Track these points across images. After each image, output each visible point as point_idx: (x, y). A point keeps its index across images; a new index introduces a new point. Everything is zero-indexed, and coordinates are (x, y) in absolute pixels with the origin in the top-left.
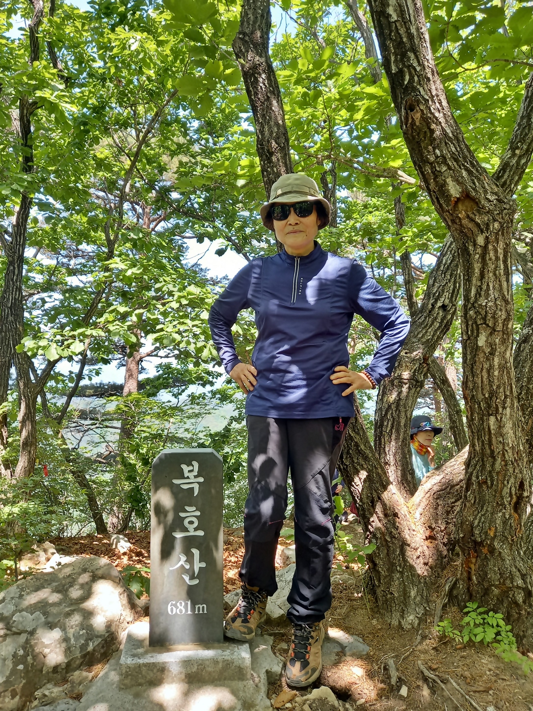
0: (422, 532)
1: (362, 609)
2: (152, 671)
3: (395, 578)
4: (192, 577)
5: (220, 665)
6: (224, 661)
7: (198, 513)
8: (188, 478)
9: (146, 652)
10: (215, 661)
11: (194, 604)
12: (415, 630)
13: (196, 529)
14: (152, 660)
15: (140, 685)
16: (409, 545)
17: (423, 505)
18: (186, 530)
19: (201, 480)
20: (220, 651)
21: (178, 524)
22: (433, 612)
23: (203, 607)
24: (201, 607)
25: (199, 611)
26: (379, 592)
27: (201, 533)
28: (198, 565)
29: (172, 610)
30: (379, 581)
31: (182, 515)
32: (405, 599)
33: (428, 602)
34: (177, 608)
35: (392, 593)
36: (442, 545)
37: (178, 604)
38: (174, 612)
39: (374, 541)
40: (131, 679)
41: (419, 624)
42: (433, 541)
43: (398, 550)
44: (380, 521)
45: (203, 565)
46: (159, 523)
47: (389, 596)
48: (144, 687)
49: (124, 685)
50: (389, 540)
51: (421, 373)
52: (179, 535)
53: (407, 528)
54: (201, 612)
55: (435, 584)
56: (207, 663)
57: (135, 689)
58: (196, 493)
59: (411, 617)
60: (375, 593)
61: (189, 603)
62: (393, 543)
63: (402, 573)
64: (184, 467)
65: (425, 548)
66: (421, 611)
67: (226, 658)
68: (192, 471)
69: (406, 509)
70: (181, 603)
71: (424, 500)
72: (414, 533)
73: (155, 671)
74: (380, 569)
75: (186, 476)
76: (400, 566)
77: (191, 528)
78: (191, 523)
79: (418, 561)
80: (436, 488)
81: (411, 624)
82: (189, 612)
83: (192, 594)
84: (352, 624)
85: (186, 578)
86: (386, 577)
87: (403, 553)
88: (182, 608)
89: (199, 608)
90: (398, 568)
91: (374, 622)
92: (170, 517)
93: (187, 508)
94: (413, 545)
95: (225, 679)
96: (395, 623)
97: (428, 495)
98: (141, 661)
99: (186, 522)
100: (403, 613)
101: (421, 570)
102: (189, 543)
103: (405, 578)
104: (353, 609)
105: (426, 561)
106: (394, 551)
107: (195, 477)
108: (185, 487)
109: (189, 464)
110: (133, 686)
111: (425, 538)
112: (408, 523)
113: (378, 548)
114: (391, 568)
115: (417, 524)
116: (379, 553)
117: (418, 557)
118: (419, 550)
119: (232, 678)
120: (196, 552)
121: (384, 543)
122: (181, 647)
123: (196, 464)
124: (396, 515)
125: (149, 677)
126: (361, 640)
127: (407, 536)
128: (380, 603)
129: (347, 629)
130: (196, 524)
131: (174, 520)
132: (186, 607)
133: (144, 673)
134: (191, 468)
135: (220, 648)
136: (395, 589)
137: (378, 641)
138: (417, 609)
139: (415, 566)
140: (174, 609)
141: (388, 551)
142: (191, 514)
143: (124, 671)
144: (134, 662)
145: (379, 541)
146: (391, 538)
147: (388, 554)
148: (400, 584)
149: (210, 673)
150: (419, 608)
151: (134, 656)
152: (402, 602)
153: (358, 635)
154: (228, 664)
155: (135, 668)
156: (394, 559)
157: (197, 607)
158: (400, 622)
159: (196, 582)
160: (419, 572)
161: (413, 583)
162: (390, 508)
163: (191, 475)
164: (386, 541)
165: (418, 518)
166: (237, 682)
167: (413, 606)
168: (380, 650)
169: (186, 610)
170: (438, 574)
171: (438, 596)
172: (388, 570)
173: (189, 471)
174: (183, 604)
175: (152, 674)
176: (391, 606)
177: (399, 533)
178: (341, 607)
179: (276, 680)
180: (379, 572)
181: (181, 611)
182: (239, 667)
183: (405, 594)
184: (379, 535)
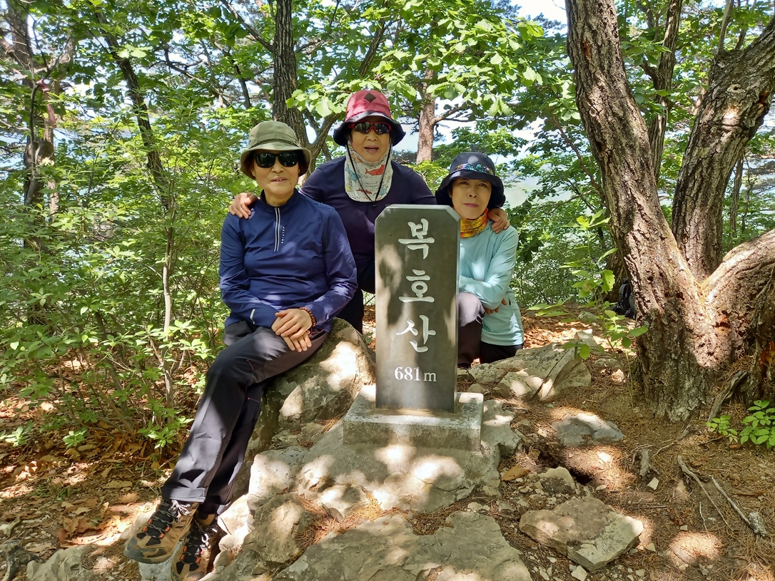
0: (712, 317)
1: (625, 395)
2: (376, 430)
3: (667, 366)
4: (420, 344)
5: (447, 433)
6: (451, 429)
7: (428, 278)
8: (416, 238)
9: (372, 413)
10: (441, 429)
11: (422, 371)
12: (682, 423)
13: (425, 295)
14: (376, 421)
15: (364, 442)
16: (691, 331)
17: (719, 286)
18: (414, 295)
19: (431, 241)
20: (448, 420)
21: (406, 288)
22: (710, 407)
23: (432, 376)
24: (430, 375)
25: (428, 378)
26: (646, 380)
27: (430, 300)
28: (427, 333)
29: (399, 375)
30: (648, 368)
31: (410, 278)
32: (676, 390)
33: (705, 395)
34: (404, 373)
35: (660, 382)
36: (736, 334)
37: (406, 370)
38: (401, 378)
39: (647, 323)
40: (355, 436)
41: (689, 418)
42: (725, 329)
43: (676, 336)
44: (658, 301)
45: (433, 333)
46: (385, 285)
47: (657, 385)
48: (368, 445)
49: (349, 440)
50: (666, 323)
51: (754, 116)
52: (406, 300)
53: (692, 312)
54: (430, 380)
55: (718, 377)
56: (433, 429)
57: (358, 445)
58: (425, 255)
59: (681, 410)
60: (642, 381)
61: (417, 370)
62: (670, 327)
63: (677, 361)
64: (411, 225)
65: (713, 336)
66: (694, 404)
67: (453, 427)
68: (421, 230)
69: (696, 289)
70: (408, 370)
71: (722, 280)
72: (701, 318)
73: (379, 430)
74: (650, 355)
75: (414, 236)
76: (676, 354)
77: (420, 293)
78: (420, 288)
79: (701, 350)
80: (741, 266)
81: (680, 417)
82: (417, 379)
83: (422, 362)
84: (609, 410)
85: (415, 345)
86: (656, 364)
87: (682, 339)
88: (410, 374)
89: (428, 376)
90: (673, 356)
91: (636, 410)
92: (397, 280)
93: (415, 272)
94: (697, 331)
95: (451, 447)
96: (661, 413)
97: (729, 274)
98: (365, 420)
99: (414, 287)
100: (672, 405)
101: (703, 359)
102: (419, 308)
103: (680, 368)
104: (614, 394)
105: (711, 351)
106: (671, 336)
107: (425, 237)
108: (413, 248)
109: (418, 222)
110: (357, 442)
111: (715, 324)
112: (695, 306)
113: (650, 331)
114: (663, 356)
115: (707, 308)
116: (650, 337)
117: (702, 346)
118: (704, 337)
119: (459, 447)
120: (425, 320)
121: (659, 327)
122: (408, 411)
123: (425, 223)
124: (680, 295)
125: (372, 436)
126: (616, 427)
127: (691, 321)
128: (646, 391)
129: (602, 415)
130: (425, 290)
131: (401, 284)
132: (414, 373)
133: (367, 431)
134: (419, 227)
135: (449, 417)
136: (666, 378)
137: (636, 430)
138: (690, 402)
139: (696, 354)
140: (402, 375)
141: (663, 335)
142: (420, 278)
143: (348, 428)
144: (357, 420)
145: (653, 324)
146: (669, 322)
147: (662, 339)
148: (673, 373)
149: (436, 439)
150: (693, 401)
151: (359, 414)
152: (673, 393)
153: (614, 421)
154: (454, 433)
155: (358, 426)
156: (669, 345)
157: (426, 374)
158: (666, 413)
159: (425, 349)
160: (701, 362)
161: (689, 373)
162: (673, 287)
163: (420, 235)
164: (662, 324)
165: (711, 301)
166: (463, 451)
167: (686, 398)
168: (636, 439)
169: (415, 377)
170: (725, 366)
171: (719, 390)
172: (660, 357)
173: (418, 230)
174: (411, 370)
175: (375, 434)
176: (658, 395)
177: (681, 317)
178: (600, 392)
179: (510, 454)
180: (648, 358)
181: (408, 377)
182: (467, 437)
183: (677, 385)
184: (654, 317)
